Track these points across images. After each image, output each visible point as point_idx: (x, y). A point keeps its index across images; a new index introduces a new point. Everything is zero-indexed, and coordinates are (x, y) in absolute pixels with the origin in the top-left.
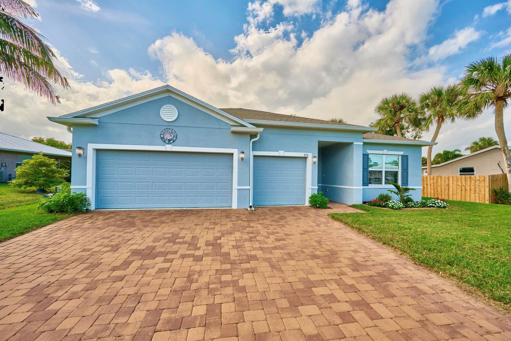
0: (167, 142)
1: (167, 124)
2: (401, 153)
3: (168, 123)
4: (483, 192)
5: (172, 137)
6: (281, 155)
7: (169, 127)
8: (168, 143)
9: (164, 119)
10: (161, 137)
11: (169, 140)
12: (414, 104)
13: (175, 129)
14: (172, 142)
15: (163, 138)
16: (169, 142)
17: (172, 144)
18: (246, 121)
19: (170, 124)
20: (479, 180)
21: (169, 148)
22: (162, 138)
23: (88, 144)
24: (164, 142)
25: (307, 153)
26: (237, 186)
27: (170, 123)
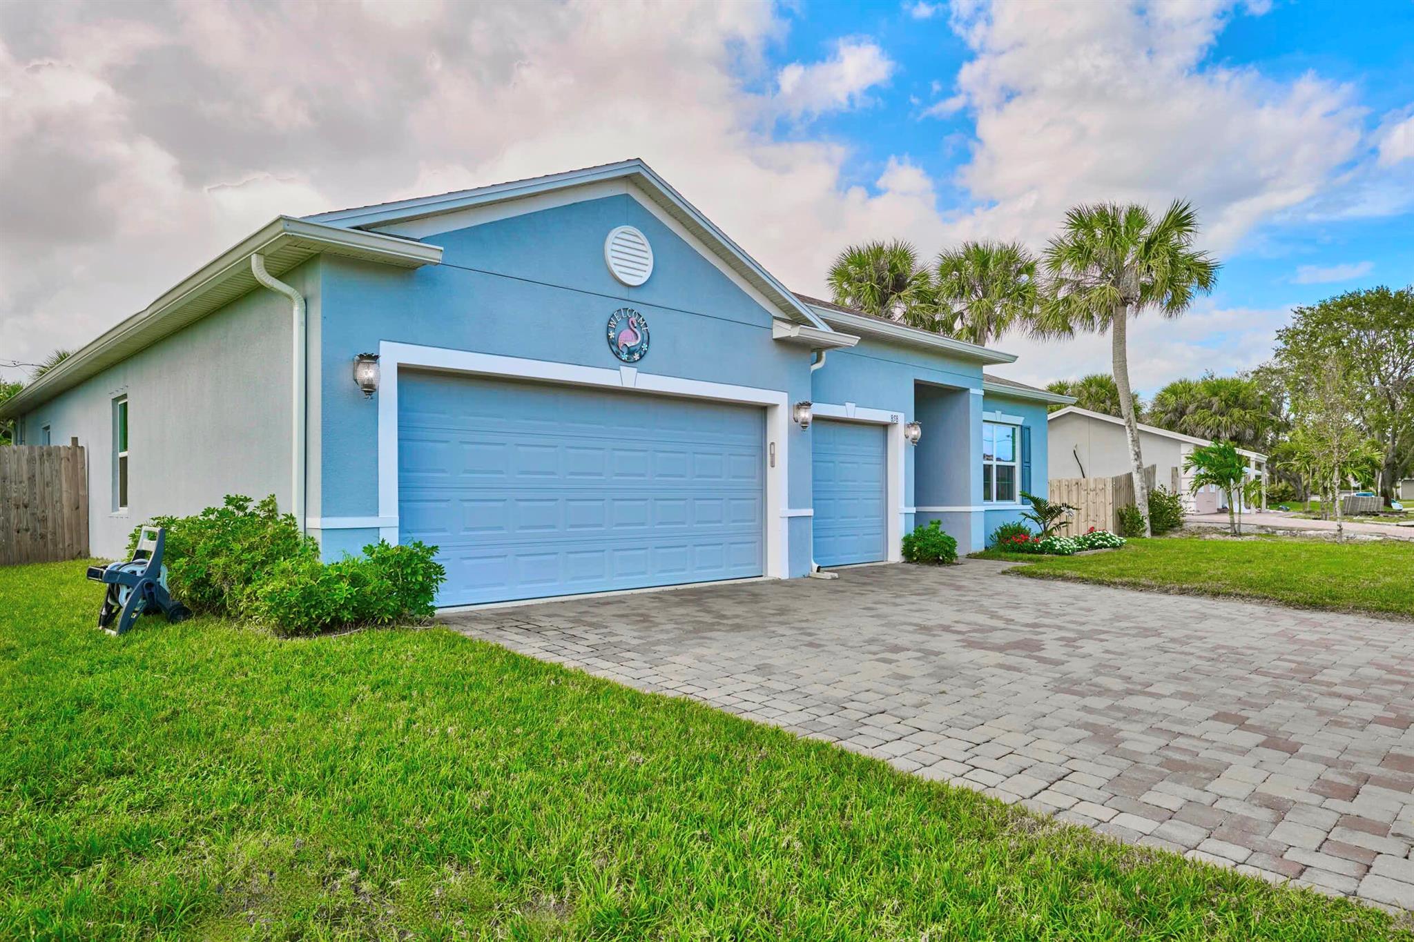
0: (625, 357)
1: (623, 293)
2: (1019, 420)
3: (627, 289)
4: (1102, 518)
5: (638, 342)
6: (851, 416)
7: (630, 306)
8: (629, 362)
9: (618, 274)
10: (608, 336)
11: (631, 352)
12: (925, 276)
13: (644, 312)
14: (637, 356)
15: (613, 344)
16: (633, 356)
17: (638, 364)
18: (816, 311)
19: (633, 295)
20: (1094, 490)
21: (628, 377)
22: (611, 342)
23: (382, 343)
24: (617, 355)
25: (895, 414)
26: (787, 509)
27: (631, 289)
